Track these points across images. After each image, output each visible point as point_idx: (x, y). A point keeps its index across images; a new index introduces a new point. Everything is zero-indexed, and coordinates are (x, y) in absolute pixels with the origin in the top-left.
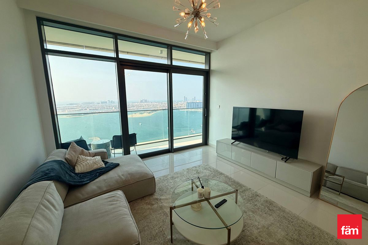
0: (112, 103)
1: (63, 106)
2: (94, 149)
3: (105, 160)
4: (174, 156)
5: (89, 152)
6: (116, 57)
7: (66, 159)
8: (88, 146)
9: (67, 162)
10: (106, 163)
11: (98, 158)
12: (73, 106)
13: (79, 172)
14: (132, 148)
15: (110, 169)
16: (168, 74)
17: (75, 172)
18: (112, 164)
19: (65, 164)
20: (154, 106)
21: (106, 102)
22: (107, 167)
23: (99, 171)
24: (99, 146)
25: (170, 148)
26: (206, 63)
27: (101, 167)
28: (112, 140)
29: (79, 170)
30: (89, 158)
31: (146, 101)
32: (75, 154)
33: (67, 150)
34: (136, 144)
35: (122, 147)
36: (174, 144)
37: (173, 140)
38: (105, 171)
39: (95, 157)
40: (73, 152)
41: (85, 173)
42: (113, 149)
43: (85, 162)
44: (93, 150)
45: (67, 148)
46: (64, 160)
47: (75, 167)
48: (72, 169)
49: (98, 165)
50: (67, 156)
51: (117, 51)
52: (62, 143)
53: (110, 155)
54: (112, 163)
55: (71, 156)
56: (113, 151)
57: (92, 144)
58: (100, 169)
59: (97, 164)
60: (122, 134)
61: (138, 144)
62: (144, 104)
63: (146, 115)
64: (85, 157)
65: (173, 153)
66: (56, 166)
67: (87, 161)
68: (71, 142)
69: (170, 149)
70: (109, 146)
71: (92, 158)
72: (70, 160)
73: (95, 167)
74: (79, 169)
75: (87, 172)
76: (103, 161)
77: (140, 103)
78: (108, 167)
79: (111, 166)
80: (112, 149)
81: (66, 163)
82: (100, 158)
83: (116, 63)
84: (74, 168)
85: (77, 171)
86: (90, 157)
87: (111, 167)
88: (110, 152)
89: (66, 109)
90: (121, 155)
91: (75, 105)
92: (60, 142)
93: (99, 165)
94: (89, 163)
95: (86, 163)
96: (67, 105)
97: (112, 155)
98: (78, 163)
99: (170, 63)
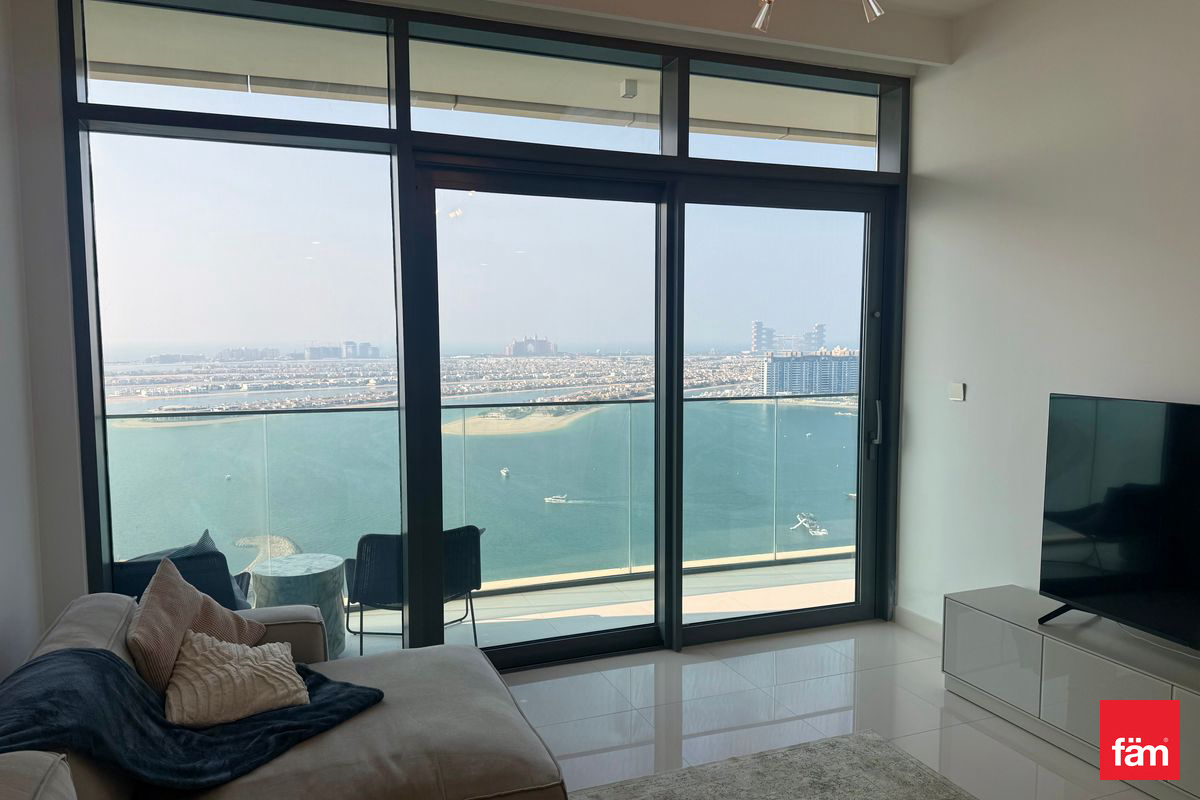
0: (364, 355)
1: (131, 367)
2: (262, 600)
3: (312, 667)
4: (684, 667)
5: (237, 619)
6: (394, 126)
7: (129, 647)
8: (236, 587)
9: (130, 663)
10: (315, 682)
11: (279, 652)
12: (173, 367)
13: (187, 720)
14: (453, 610)
15: (334, 717)
16: (664, 207)
17: (165, 717)
18: (347, 691)
19: (122, 671)
20: (584, 375)
21: (336, 352)
22: (319, 707)
23: (281, 724)
24: (289, 588)
25: (662, 618)
26: (881, 138)
27: (288, 701)
28: (355, 557)
29: (187, 708)
30: (235, 648)
31: (543, 348)
32: (170, 625)
33: (138, 601)
34: (479, 587)
35: (401, 600)
36: (685, 600)
37: (681, 572)
38: (308, 727)
39: (265, 647)
40: (163, 614)
41: (214, 726)
42: (355, 610)
43: (215, 671)
44: (254, 606)
45: (136, 591)
46: (119, 652)
47: (168, 692)
48: (152, 699)
49: (275, 690)
50: (134, 634)
51: (401, 95)
52: (116, 561)
53: (338, 641)
54: (347, 685)
55: (153, 631)
56: (354, 621)
57: (255, 576)
58: (283, 712)
59: (273, 686)
60: (406, 530)
61: (485, 586)
62: (531, 363)
63: (538, 422)
64: (217, 643)
65: (678, 650)
66: (84, 681)
67: (227, 666)
68: (158, 562)
69: (663, 628)
70: (335, 593)
71: (251, 652)
72: (147, 655)
73: (263, 699)
74: (185, 704)
75: (220, 724)
76: (304, 672)
77: (512, 360)
78: (327, 705)
79: (341, 700)
80: (349, 610)
81: (127, 668)
82: (289, 652)
83: (395, 159)
84: (163, 698)
85: (174, 716)
86: (240, 643)
87: (340, 706)
88: (341, 626)
89: (143, 382)
90: (396, 644)
91: (183, 366)
92: (105, 559)
93: (281, 693)
94: (234, 675)
95: (222, 674)
96: (149, 361)
97: (351, 642)
98: (183, 671)
99: (672, 150)
